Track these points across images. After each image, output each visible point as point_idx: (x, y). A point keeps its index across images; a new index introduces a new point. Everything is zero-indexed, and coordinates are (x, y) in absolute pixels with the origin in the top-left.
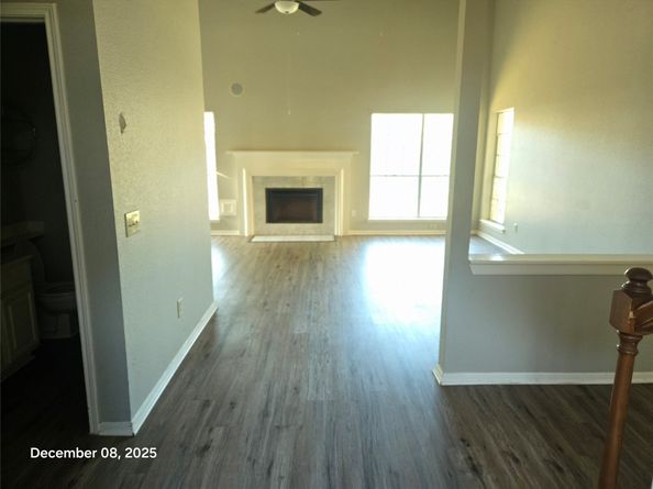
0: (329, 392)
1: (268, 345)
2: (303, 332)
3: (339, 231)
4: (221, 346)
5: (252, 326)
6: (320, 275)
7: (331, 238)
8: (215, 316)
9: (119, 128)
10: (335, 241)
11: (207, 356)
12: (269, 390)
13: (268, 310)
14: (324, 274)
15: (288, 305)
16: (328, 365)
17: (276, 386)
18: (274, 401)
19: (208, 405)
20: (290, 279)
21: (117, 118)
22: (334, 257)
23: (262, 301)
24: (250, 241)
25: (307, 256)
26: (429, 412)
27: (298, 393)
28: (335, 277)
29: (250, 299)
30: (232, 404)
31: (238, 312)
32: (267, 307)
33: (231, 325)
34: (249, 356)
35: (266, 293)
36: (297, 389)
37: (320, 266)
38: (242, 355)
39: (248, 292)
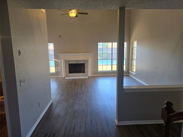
0: (84, 129)
1: (67, 113)
2: (77, 108)
3: (90, 75)
4: (52, 114)
5: (62, 107)
6: (83, 89)
7: (87, 77)
8: (52, 104)
9: (18, 54)
10: (89, 78)
11: (48, 118)
12: (66, 129)
13: (67, 102)
14: (85, 89)
15: (74, 100)
16: (84, 120)
17: (68, 127)
18: (67, 133)
19: (47, 135)
20: (75, 91)
21: (18, 52)
22: (88, 83)
23: (66, 99)
24: (64, 79)
25: (80, 83)
26: (113, 135)
27: (74, 130)
28: (88, 90)
29: (63, 98)
30: (54, 134)
31: (59, 102)
32: (67, 100)
33: (56, 107)
34: (61, 117)
35: (68, 96)
36: (74, 129)
37: (84, 86)
38: (58, 117)
39: (62, 96)
